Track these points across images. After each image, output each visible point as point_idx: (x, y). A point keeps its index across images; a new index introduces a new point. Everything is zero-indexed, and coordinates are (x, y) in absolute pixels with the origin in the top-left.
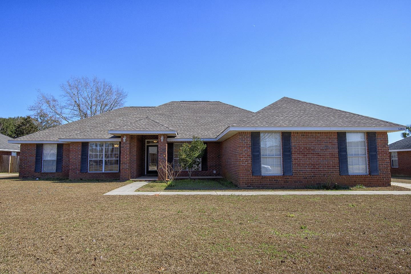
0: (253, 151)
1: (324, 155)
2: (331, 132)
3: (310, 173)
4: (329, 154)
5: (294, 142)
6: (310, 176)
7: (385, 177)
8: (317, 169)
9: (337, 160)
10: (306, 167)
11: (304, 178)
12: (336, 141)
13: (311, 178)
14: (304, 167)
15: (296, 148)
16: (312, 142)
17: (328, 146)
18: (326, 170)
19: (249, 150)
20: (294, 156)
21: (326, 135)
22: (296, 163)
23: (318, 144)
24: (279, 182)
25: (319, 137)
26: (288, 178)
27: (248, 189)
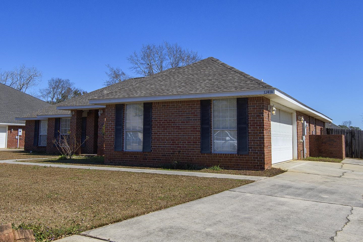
0: (116, 125)
1: (185, 129)
2: (194, 101)
3: (169, 149)
4: (191, 127)
5: (155, 114)
6: (169, 153)
7: (257, 158)
8: (176, 144)
9: (199, 134)
10: (166, 142)
11: (163, 155)
12: (199, 111)
13: (170, 156)
14: (163, 142)
15: (157, 121)
16: (173, 114)
17: (190, 118)
18: (186, 147)
19: (113, 124)
20: (154, 130)
21: (188, 105)
22: (156, 138)
23: (179, 116)
24: (138, 159)
25: (180, 107)
26: (147, 155)
27: (111, 165)
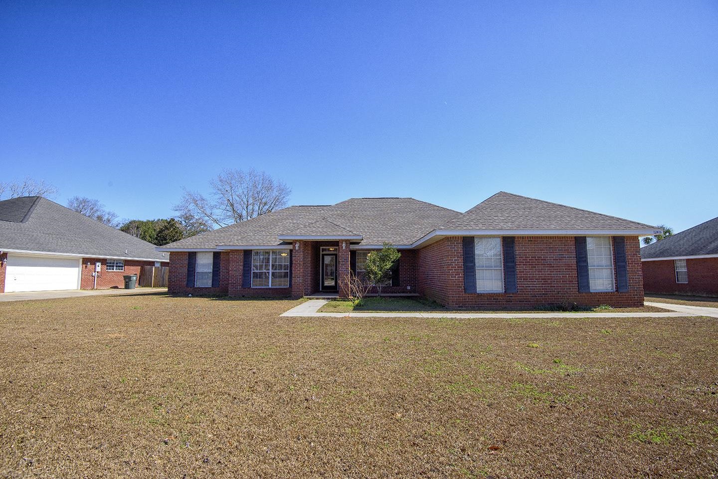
0: (465, 261)
1: (558, 267)
2: (567, 237)
3: (540, 289)
4: (565, 264)
5: (518, 250)
6: (541, 294)
7: (637, 295)
8: (549, 284)
9: (575, 274)
10: (535, 282)
11: (532, 297)
12: (573, 247)
13: (542, 297)
14: (532, 282)
15: (522, 257)
16: (543, 250)
17: (563, 255)
18: (560, 286)
19: (461, 260)
20: (519, 268)
21: (560, 241)
22: (522, 277)
23: (550, 252)
24: (499, 301)
25: (551, 243)
26: (512, 297)
27: (460, 310)
